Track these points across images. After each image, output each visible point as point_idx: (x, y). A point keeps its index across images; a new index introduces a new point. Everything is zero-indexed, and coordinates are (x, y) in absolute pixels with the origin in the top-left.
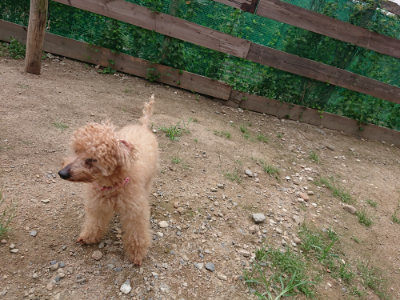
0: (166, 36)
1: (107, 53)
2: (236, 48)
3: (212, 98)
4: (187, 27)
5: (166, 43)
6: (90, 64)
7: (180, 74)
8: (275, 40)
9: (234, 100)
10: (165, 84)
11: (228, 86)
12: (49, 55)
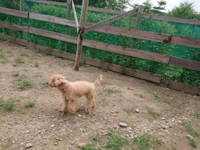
0: (129, 56)
1: (107, 64)
2: (162, 59)
3: (152, 82)
4: (138, 52)
5: (128, 59)
6: (100, 68)
7: (135, 71)
8: (185, 55)
9: (164, 84)
10: (128, 75)
11: (159, 77)
12: (88, 66)
